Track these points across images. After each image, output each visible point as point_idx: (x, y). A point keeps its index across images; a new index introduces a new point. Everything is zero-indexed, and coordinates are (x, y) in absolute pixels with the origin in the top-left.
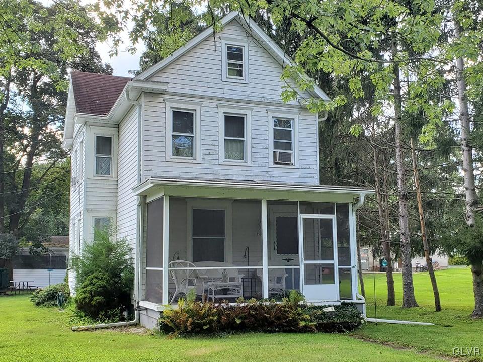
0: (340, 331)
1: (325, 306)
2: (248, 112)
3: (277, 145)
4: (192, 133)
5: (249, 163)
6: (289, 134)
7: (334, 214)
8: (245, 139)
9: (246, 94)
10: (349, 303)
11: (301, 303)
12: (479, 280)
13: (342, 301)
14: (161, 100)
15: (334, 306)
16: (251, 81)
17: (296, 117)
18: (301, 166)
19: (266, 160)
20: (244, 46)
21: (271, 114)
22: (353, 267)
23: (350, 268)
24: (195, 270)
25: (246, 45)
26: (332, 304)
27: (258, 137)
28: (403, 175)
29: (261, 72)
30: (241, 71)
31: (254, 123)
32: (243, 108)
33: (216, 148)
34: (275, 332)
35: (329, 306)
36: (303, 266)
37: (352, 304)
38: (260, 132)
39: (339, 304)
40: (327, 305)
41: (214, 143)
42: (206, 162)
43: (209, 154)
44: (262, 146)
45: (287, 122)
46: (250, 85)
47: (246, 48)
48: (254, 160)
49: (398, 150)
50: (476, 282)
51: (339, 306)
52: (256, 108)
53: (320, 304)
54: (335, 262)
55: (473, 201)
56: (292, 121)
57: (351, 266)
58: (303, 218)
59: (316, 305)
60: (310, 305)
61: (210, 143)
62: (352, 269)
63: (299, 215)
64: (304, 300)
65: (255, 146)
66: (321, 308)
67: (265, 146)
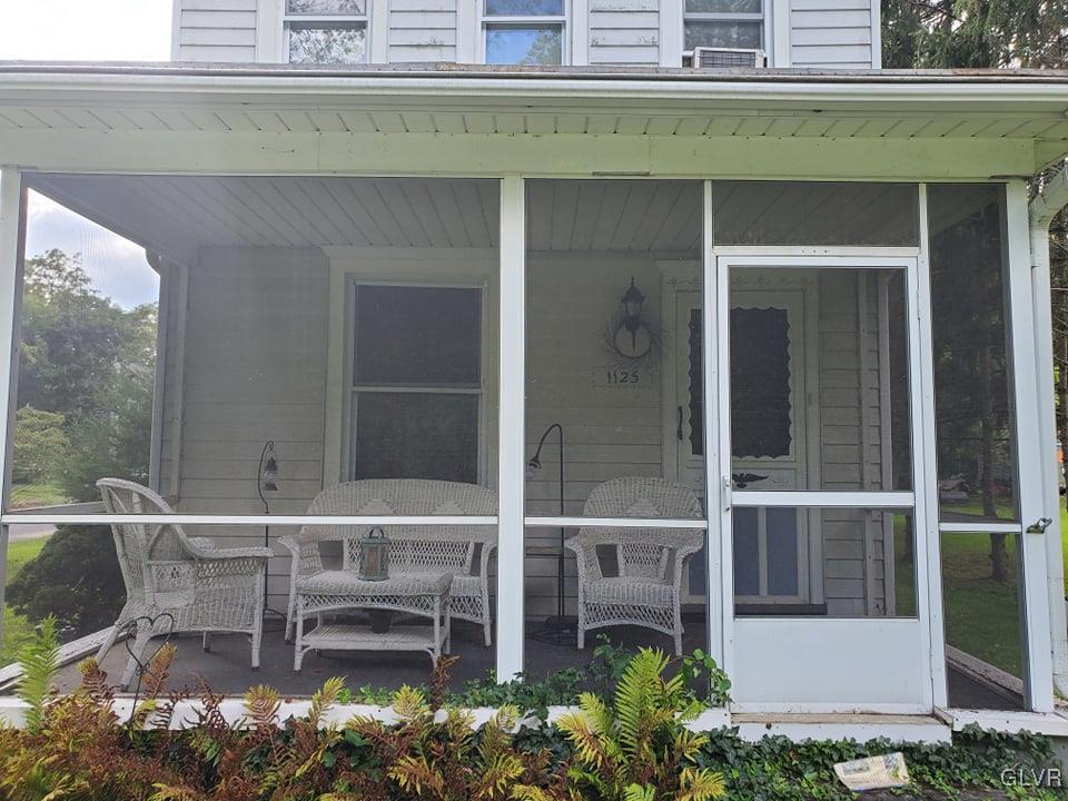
1: (853, 745)
3: (695, 32)
7: (916, 243)
8: (566, 18)
10: (1006, 739)
11: (705, 721)
13: (963, 719)
15: (909, 751)
22: (1036, 529)
23: (1018, 537)
24: (166, 527)
26: (898, 734)
35: (876, 748)
36: (728, 519)
37: (1024, 743)
39: (936, 735)
40: (862, 740)
51: (940, 750)
53: (820, 735)
54: (922, 496)
57: (1017, 520)
58: (733, 270)
59: (797, 735)
60: (751, 734)
61: (426, 38)
62: (1028, 541)
63: (710, 251)
64: (724, 699)
65: (602, 37)
66: (822, 756)
67: (649, 36)
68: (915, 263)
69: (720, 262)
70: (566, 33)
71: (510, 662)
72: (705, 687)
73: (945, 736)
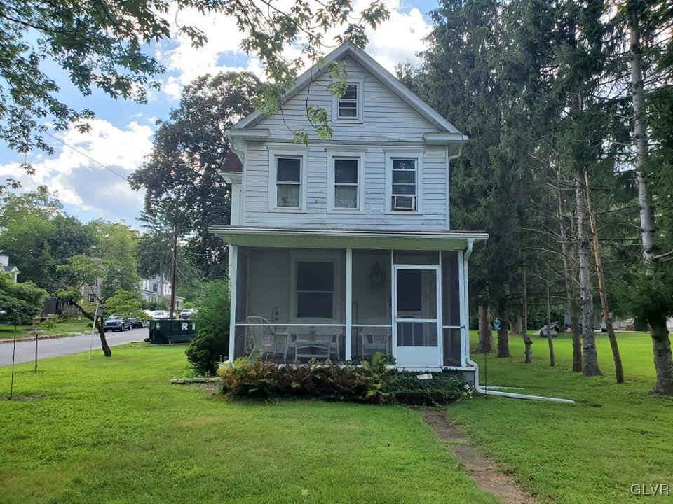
0: (429, 404)
1: (421, 372)
2: (362, 154)
3: (395, 189)
4: (298, 180)
5: (362, 211)
6: (411, 177)
7: (439, 264)
8: (358, 184)
9: (359, 134)
10: (453, 371)
11: (390, 367)
12: (660, 348)
13: (446, 368)
14: (265, 148)
15: (432, 373)
16: (366, 119)
17: (419, 155)
18: (426, 211)
19: (382, 207)
20: (358, 83)
21: (389, 155)
22: (463, 328)
23: (459, 329)
25: (361, 81)
26: (430, 370)
27: (372, 181)
28: (583, 219)
29: (378, 109)
30: (355, 110)
31: (368, 165)
32: (355, 150)
33: (324, 195)
34: (339, 400)
35: (426, 373)
36: (396, 324)
37: (457, 371)
38: (376, 176)
39: (439, 370)
40: (423, 371)
41: (322, 190)
42: (313, 211)
43: (316, 203)
44: (377, 191)
45: (410, 163)
46: (365, 125)
47: (361, 84)
48: (368, 206)
49: (577, 191)
50: (656, 350)
51: (438, 373)
52: (371, 149)
53: (415, 370)
54: (439, 320)
55: (650, 246)
56: (416, 161)
57: (459, 325)
58: (398, 270)
59: (410, 370)
60: (400, 370)
61: (318, 190)
62: (462, 330)
63: (393, 265)
64: (395, 364)
65: (369, 191)
66: (415, 374)
67: (382, 191)
68: (438, 269)
69: (395, 268)
70: (358, 188)
71: (348, 356)
72: (391, 360)
73: (441, 370)
